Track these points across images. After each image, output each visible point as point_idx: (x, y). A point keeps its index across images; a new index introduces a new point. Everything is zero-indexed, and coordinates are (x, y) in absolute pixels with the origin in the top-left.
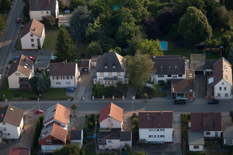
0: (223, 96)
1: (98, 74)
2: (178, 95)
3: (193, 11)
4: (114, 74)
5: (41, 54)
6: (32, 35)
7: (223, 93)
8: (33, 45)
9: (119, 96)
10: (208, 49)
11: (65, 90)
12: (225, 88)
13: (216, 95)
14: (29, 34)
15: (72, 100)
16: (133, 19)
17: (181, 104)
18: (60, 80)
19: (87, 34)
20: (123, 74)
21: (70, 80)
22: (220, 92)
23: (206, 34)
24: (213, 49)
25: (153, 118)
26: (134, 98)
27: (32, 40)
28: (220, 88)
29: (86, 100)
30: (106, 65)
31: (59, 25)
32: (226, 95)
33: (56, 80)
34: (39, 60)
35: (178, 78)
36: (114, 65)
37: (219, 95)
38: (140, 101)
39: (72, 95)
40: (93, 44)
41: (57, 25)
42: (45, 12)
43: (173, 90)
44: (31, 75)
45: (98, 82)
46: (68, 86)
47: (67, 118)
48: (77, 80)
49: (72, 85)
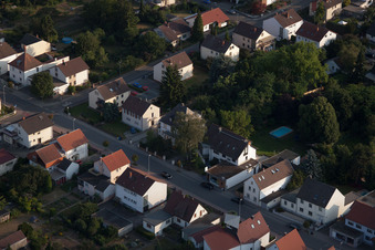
1: (162, 124)
2: (213, 178)
3: (318, 102)
6: (163, 66)
7: (252, 195)
9: (160, 154)
12: (254, 190)
13: (245, 195)
14: (161, 64)
15: (121, 139)
17: (206, 187)
18: (129, 116)
21: (138, 120)
22: (249, 192)
25: (135, 179)
26: (173, 162)
28: (250, 188)
30: (171, 117)
32: (255, 199)
33: (126, 114)
35: (232, 162)
37: (248, 196)
38: (177, 168)
39: (129, 135)
42: (215, 53)
43: (206, 169)
44: (111, 100)
45: (160, 134)
46: (136, 126)
47: (75, 146)
48: (150, 124)
49: (139, 127)
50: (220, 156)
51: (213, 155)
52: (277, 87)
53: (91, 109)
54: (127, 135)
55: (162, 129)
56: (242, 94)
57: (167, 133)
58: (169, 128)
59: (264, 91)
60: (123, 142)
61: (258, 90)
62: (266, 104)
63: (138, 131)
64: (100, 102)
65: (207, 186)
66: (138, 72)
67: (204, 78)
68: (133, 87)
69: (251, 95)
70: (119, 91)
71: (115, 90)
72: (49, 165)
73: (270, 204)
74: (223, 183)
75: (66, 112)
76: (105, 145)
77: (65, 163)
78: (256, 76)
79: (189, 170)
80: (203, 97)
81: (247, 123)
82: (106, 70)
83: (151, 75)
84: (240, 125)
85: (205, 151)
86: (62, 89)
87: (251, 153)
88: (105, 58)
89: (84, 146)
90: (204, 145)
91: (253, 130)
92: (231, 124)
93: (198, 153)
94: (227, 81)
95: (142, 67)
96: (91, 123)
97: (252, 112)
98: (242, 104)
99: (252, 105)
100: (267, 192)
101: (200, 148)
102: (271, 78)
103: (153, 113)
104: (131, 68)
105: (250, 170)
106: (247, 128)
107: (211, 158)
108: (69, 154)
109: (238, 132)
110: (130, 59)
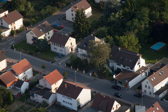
0: (148, 94)
1: (79, 50)
2: (119, 82)
7: (148, 91)
8: (73, 19)
9: (81, 70)
12: (149, 87)
13: (143, 91)
14: (70, 9)
15: (52, 62)
18: (56, 47)
22: (145, 89)
25: (69, 88)
26: (91, 74)
27: (73, 15)
28: (146, 86)
29: (61, 66)
32: (150, 93)
33: (54, 46)
34: (63, 30)
35: (130, 70)
37: (145, 91)
38: (93, 78)
43: (114, 76)
44: (42, 37)
45: (79, 56)
46: (61, 52)
47: (24, 70)
48: (70, 50)
49: (63, 53)
50: (121, 67)
51: (116, 66)
52: (151, 16)
53: (29, 45)
54: (56, 59)
55: (79, 53)
56: (129, 23)
57: (83, 55)
58: (84, 52)
59: (143, 20)
60: (54, 64)
61: (139, 20)
62: (146, 29)
63: (63, 56)
64: (34, 39)
66: (55, 16)
67: (99, 16)
68: (54, 27)
69: (135, 24)
70: (46, 31)
71: (43, 30)
72: (9, 86)
73: (161, 96)
74: (127, 85)
75: (12, 48)
76: (43, 67)
77: (20, 83)
78: (135, 10)
79: (102, 78)
80: (103, 29)
81: (136, 43)
82: (33, 17)
83: (64, 17)
84: (132, 44)
85: (111, 65)
86: (7, 33)
87: (142, 62)
88: (32, 9)
89: (30, 70)
90: (110, 61)
91: (140, 47)
92: (126, 44)
93: (106, 66)
94: (117, 16)
95: (57, 13)
96: (31, 54)
97: (138, 35)
98: (130, 30)
99: (136, 30)
100: (158, 87)
101: (108, 63)
102: (146, 11)
103: (71, 43)
104: (50, 14)
105: (144, 74)
106: (136, 46)
107: (115, 69)
108: (21, 76)
109: (131, 50)
110: (49, 8)
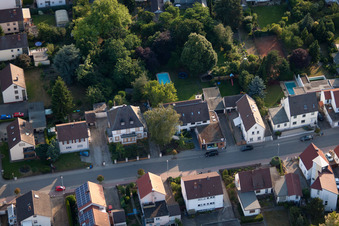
0: (255, 140)
1: (114, 132)
2: (208, 145)
3: (197, 39)
4: (132, 130)
5: (31, 108)
6: (16, 87)
7: (256, 137)
8: (17, 97)
10: (216, 78)
11: (78, 154)
12: (258, 132)
13: (248, 140)
14: (12, 86)
16: (127, 52)
18: (70, 144)
19: (79, 77)
20: (141, 128)
21: (82, 143)
22: (252, 136)
23: (213, 62)
24: (222, 77)
25: (201, 185)
27: (16, 92)
28: (253, 133)
29: (107, 165)
30: (122, 121)
31: (36, 64)
33: (66, 145)
34: (32, 118)
35: (202, 124)
36: (131, 120)
37: (252, 139)
38: (168, 158)
39: (88, 160)
40: (91, 91)
41: (33, 64)
42: (15, 50)
43: (204, 141)
45: (113, 141)
49: (83, 148)
51: (179, 129)
53: (18, 162)
55: (115, 136)
57: (123, 136)
58: (123, 131)
60: (96, 168)
65: (213, 154)
71: (29, 133)
74: (223, 143)
75: (7, 178)
